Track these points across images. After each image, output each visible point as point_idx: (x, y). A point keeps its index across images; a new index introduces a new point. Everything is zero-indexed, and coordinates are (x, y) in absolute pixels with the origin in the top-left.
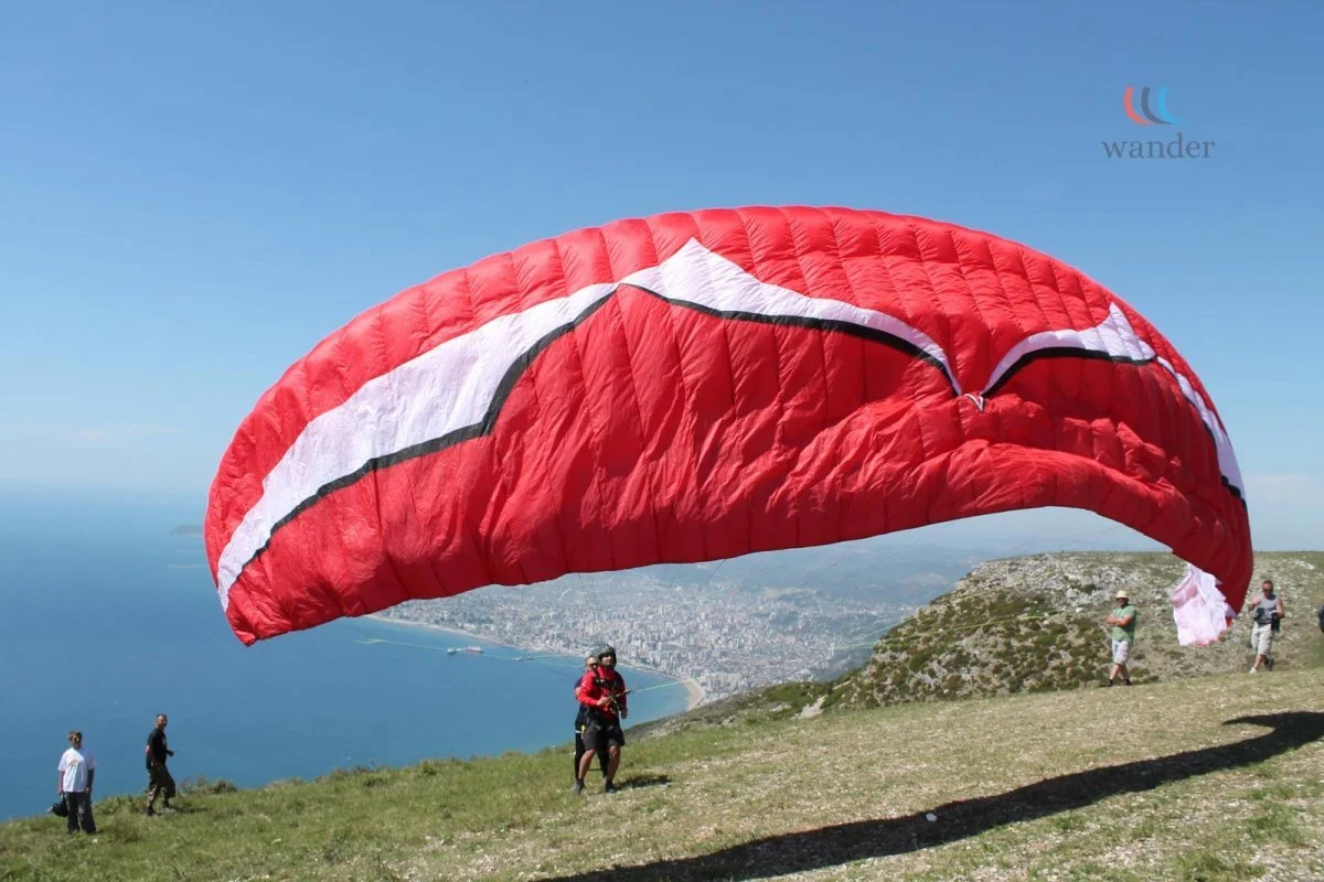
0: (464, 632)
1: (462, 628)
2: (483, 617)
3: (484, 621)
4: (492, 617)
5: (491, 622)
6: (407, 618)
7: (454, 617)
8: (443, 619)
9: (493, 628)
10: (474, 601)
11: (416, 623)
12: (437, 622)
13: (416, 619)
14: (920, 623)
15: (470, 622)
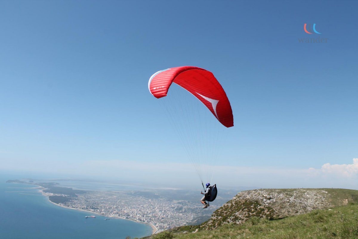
0: (90, 212)
1: (90, 210)
2: (96, 208)
3: (96, 209)
4: (98, 208)
5: (98, 209)
6: (74, 207)
7: (87, 207)
8: (84, 208)
9: (98, 210)
10: (93, 203)
11: (77, 209)
12: (83, 209)
13: (77, 208)
14: (224, 208)
15: (92, 209)
